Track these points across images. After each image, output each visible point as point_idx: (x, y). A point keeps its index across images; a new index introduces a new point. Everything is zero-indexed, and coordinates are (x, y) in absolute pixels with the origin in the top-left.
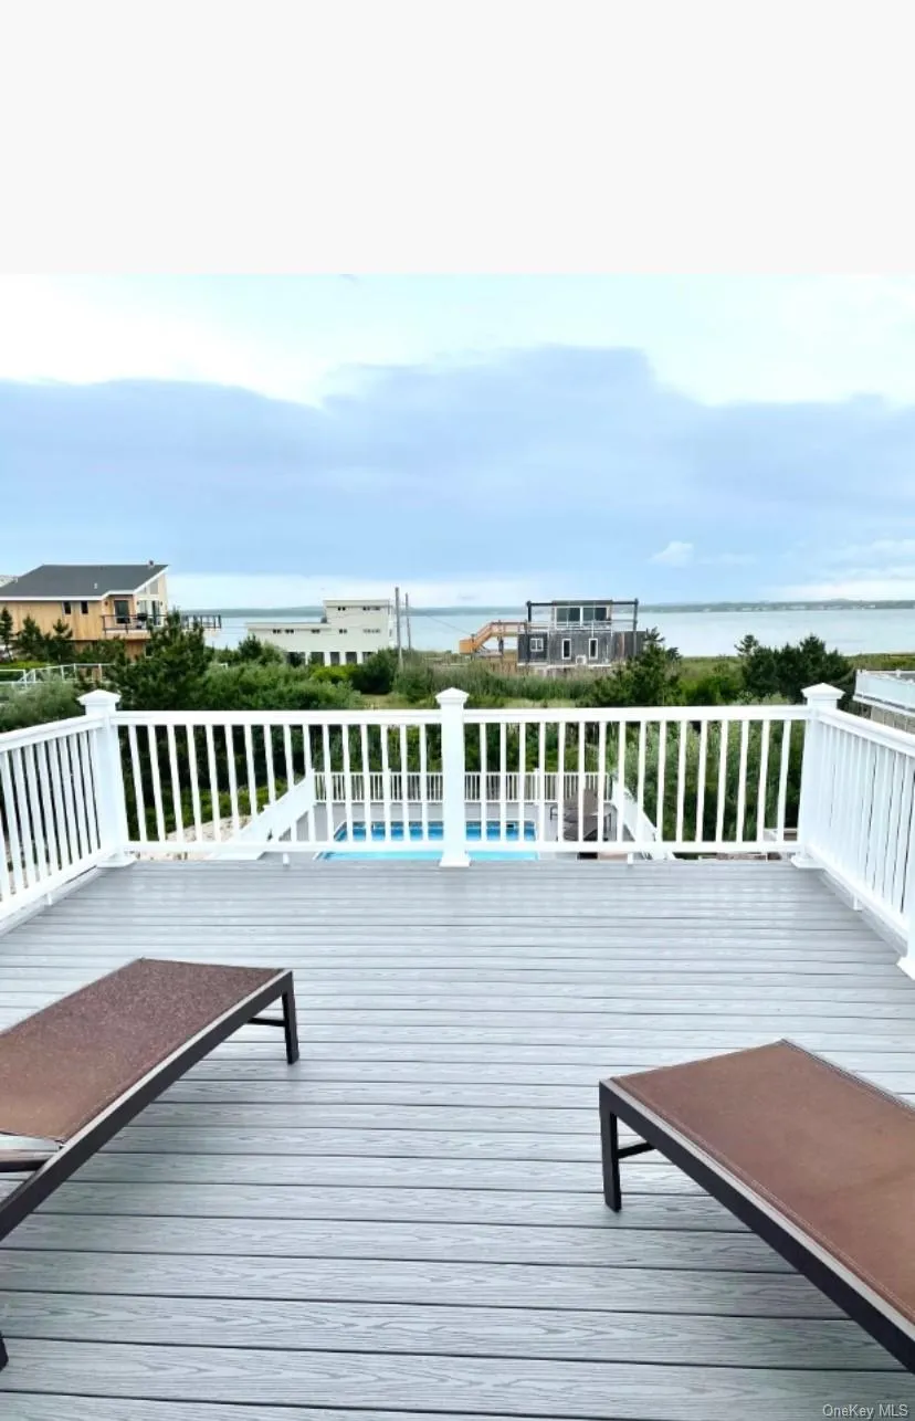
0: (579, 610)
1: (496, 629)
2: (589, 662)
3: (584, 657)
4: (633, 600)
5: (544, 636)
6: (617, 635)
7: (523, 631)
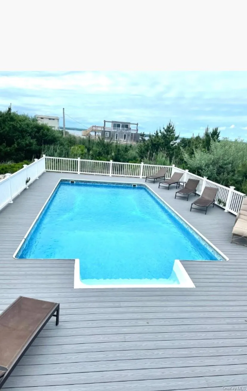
0: (120, 125)
1: (94, 128)
2: (124, 141)
3: (122, 139)
4: (136, 123)
5: (110, 132)
6: (132, 134)
7: (103, 130)
